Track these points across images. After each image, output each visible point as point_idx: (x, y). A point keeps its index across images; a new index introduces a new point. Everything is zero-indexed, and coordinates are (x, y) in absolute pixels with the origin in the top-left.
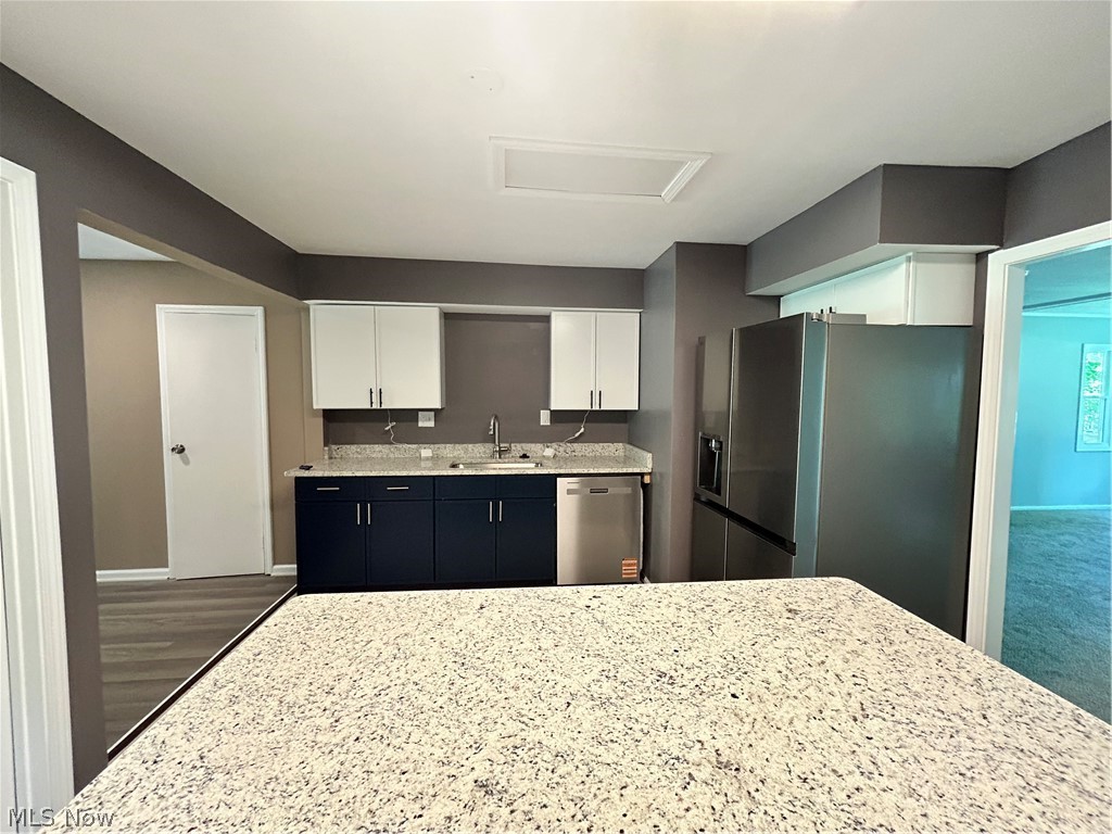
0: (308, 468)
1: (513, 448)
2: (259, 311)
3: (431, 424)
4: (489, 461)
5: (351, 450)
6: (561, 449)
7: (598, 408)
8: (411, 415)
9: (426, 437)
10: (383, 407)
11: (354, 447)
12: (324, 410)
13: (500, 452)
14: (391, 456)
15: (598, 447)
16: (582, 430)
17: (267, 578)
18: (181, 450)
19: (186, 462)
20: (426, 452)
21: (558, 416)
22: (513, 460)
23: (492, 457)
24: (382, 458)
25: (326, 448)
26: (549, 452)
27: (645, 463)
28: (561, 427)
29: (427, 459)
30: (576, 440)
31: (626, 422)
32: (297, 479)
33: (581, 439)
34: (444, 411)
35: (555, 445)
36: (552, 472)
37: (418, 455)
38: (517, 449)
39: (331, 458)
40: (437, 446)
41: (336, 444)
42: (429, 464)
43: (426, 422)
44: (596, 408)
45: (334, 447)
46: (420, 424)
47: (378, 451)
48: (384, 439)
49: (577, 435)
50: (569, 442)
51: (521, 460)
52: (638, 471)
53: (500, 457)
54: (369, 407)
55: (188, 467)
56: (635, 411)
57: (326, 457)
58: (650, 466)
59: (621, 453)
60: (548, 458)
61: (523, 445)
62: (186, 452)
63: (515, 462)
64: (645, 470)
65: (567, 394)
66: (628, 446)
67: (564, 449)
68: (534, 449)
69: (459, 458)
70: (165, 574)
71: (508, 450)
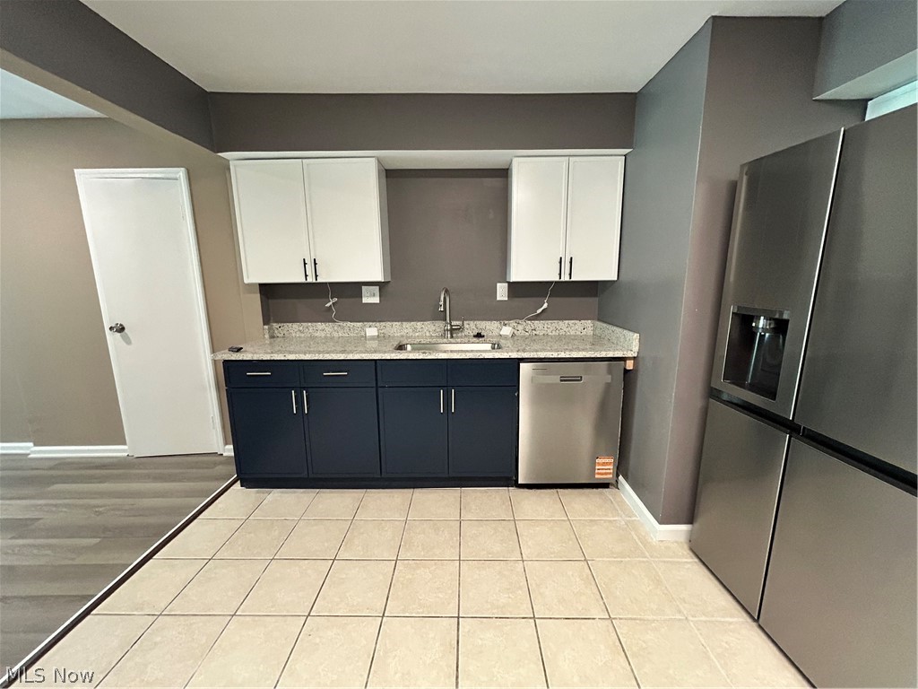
0: (239, 350)
1: (466, 326)
2: (181, 173)
3: (376, 300)
4: (440, 340)
5: (294, 329)
6: (520, 327)
7: (567, 279)
8: (353, 289)
9: (371, 314)
10: (319, 281)
11: (295, 326)
12: (261, 285)
13: (452, 331)
14: (336, 335)
15: (564, 324)
16: (545, 305)
17: (221, 458)
18: (121, 329)
19: (128, 341)
20: (372, 331)
21: (518, 289)
22: (466, 339)
23: (443, 336)
24: (326, 337)
25: (266, 327)
26: (506, 331)
27: (628, 344)
28: (519, 302)
29: (373, 338)
30: (537, 317)
31: (596, 295)
32: (226, 362)
33: (545, 314)
34: (390, 285)
35: (513, 323)
36: (514, 355)
37: (363, 334)
38: (471, 327)
39: (272, 337)
40: (383, 324)
41: (276, 322)
42: (374, 344)
43: (371, 298)
44: (565, 278)
45: (275, 325)
46: (365, 300)
47: (322, 329)
48: (326, 317)
49: (539, 311)
50: (529, 319)
51: (475, 339)
52: (618, 354)
53: (452, 337)
54: (303, 280)
55: (129, 347)
56: (614, 281)
57: (267, 336)
58: (636, 349)
59: (589, 331)
60: (506, 337)
61: (478, 323)
62: (126, 331)
63: (469, 342)
64: (629, 354)
65: (529, 263)
66: (599, 324)
67: (524, 327)
68: (490, 327)
69: (408, 338)
70: (124, 451)
71: (460, 329)
